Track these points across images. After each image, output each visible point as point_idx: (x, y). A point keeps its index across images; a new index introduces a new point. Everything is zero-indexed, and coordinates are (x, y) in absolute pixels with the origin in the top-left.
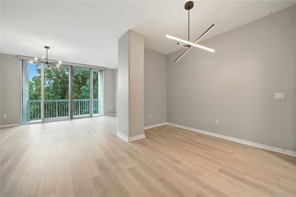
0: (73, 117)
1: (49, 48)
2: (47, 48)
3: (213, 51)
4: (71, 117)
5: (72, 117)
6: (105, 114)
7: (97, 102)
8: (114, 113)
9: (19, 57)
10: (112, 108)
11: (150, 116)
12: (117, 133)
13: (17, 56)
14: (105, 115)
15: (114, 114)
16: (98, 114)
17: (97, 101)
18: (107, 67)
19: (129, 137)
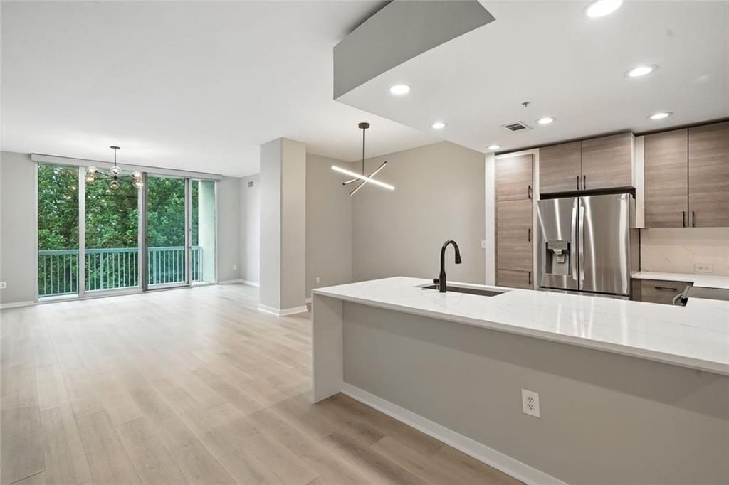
0: (149, 288)
1: (119, 148)
2: (115, 148)
3: (391, 188)
4: (143, 287)
5: (147, 287)
6: (219, 281)
7: (197, 254)
8: (239, 278)
9: (33, 158)
10: (235, 267)
11: (318, 278)
12: (257, 307)
13: (30, 156)
14: (218, 284)
15: (240, 281)
16: (200, 281)
17: (197, 251)
18: (223, 174)
19: (281, 308)
